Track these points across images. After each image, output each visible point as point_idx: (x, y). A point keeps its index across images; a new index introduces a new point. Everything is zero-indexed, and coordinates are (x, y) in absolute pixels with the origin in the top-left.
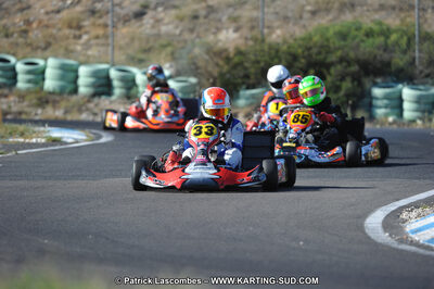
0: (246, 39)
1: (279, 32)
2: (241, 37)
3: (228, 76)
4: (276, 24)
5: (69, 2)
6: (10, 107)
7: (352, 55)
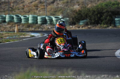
0: (81, 7)
1: (90, 5)
2: (80, 7)
3: (77, 17)
4: (89, 3)
6: (20, 28)
7: (109, 10)
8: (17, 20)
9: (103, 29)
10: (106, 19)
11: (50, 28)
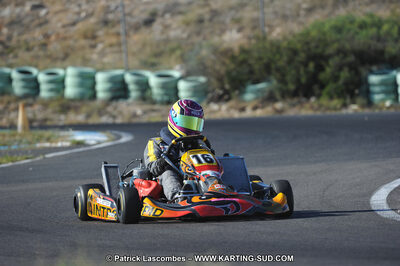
0: (249, 38)
1: (278, 30)
2: (244, 37)
3: (234, 74)
4: (277, 22)
5: (83, 15)
6: (35, 115)
7: (348, 46)
8: (24, 87)
9: (328, 113)
10: (336, 78)
11: (139, 112)
